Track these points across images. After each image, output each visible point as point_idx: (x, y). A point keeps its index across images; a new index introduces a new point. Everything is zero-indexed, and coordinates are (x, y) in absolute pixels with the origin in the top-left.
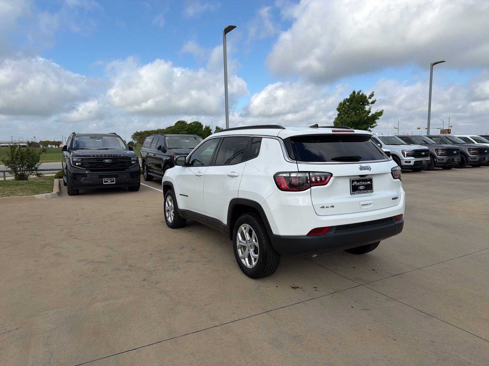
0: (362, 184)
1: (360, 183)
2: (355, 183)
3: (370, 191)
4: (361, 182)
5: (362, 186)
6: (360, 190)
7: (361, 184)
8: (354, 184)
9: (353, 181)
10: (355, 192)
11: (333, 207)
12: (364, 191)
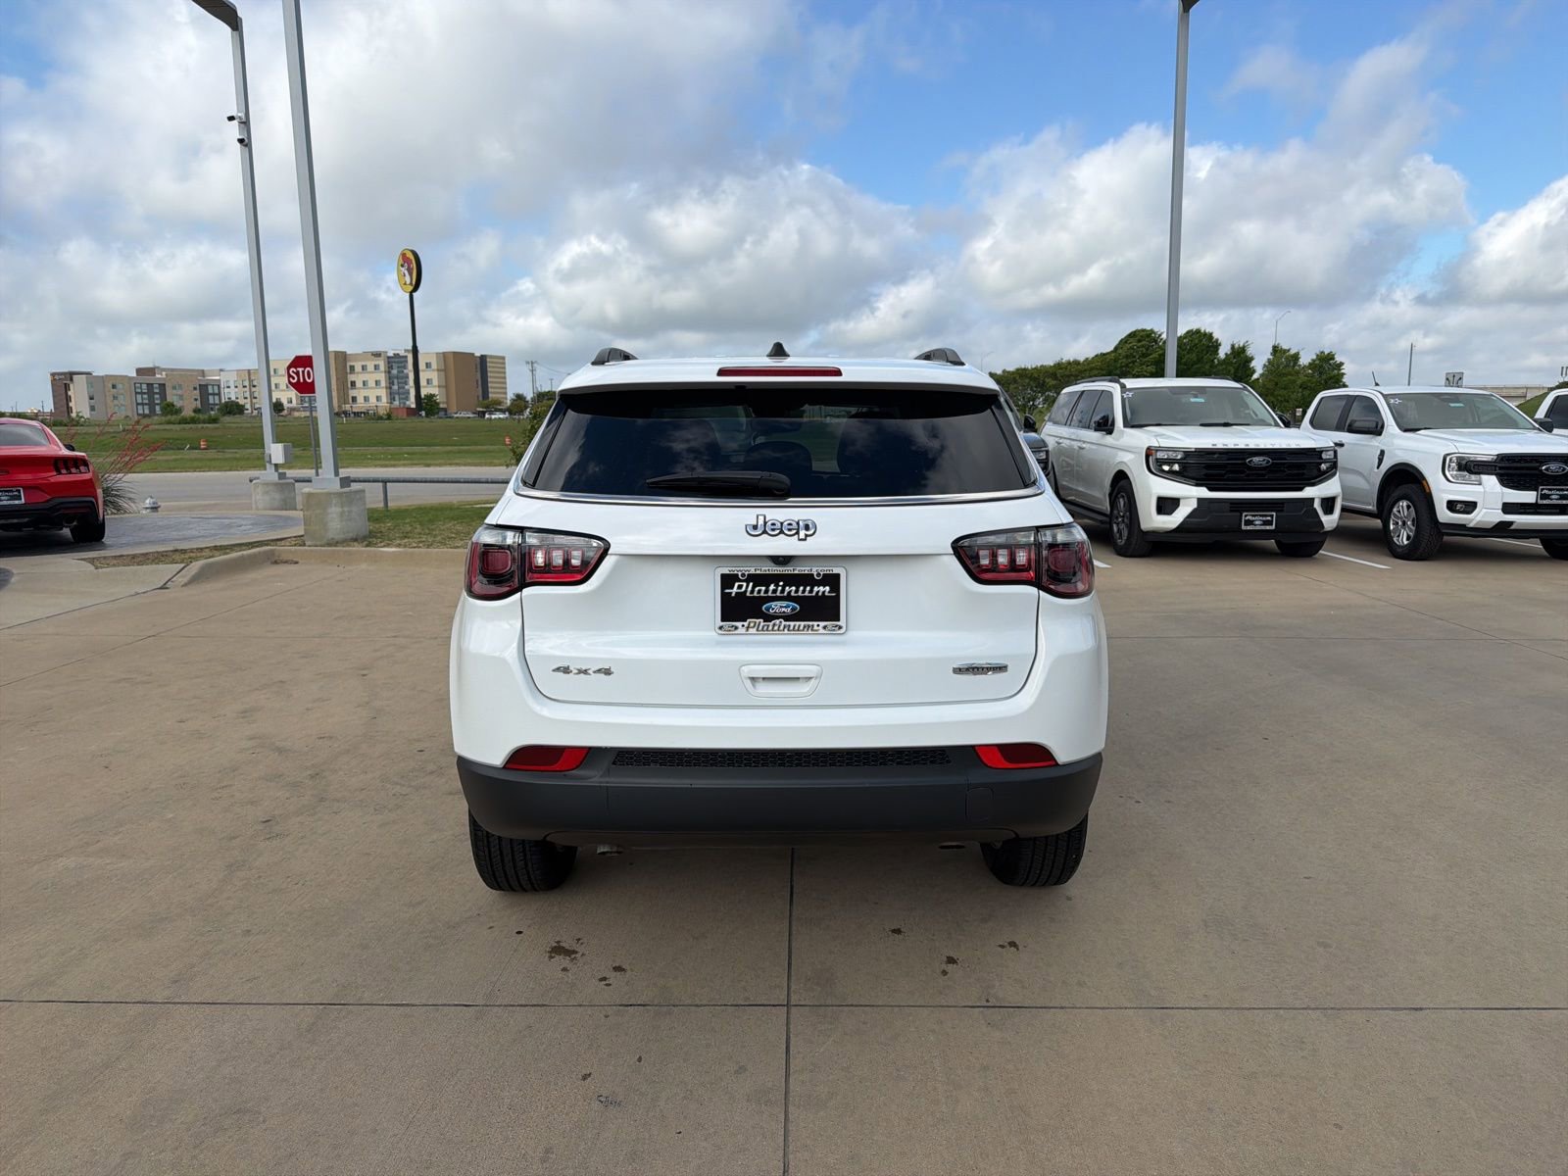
0: (783, 591)
1: (772, 587)
2: (740, 587)
3: (825, 627)
4: (777, 585)
5: (784, 604)
6: (768, 618)
7: (774, 591)
8: (735, 590)
9: (727, 581)
10: (739, 624)
11: (608, 672)
12: (792, 624)
